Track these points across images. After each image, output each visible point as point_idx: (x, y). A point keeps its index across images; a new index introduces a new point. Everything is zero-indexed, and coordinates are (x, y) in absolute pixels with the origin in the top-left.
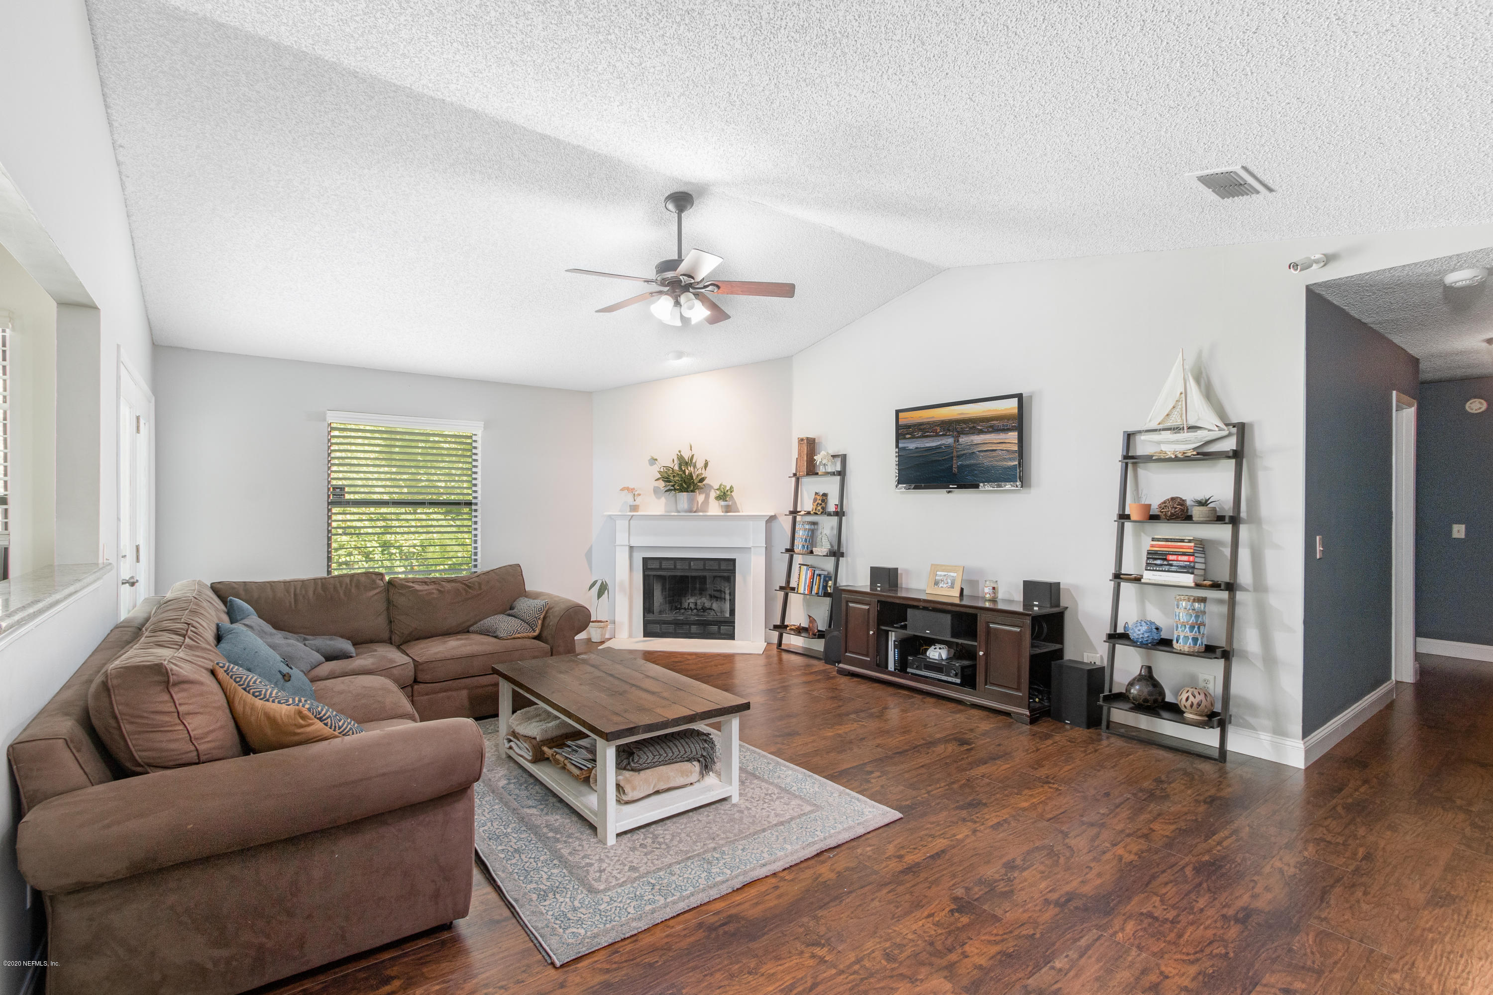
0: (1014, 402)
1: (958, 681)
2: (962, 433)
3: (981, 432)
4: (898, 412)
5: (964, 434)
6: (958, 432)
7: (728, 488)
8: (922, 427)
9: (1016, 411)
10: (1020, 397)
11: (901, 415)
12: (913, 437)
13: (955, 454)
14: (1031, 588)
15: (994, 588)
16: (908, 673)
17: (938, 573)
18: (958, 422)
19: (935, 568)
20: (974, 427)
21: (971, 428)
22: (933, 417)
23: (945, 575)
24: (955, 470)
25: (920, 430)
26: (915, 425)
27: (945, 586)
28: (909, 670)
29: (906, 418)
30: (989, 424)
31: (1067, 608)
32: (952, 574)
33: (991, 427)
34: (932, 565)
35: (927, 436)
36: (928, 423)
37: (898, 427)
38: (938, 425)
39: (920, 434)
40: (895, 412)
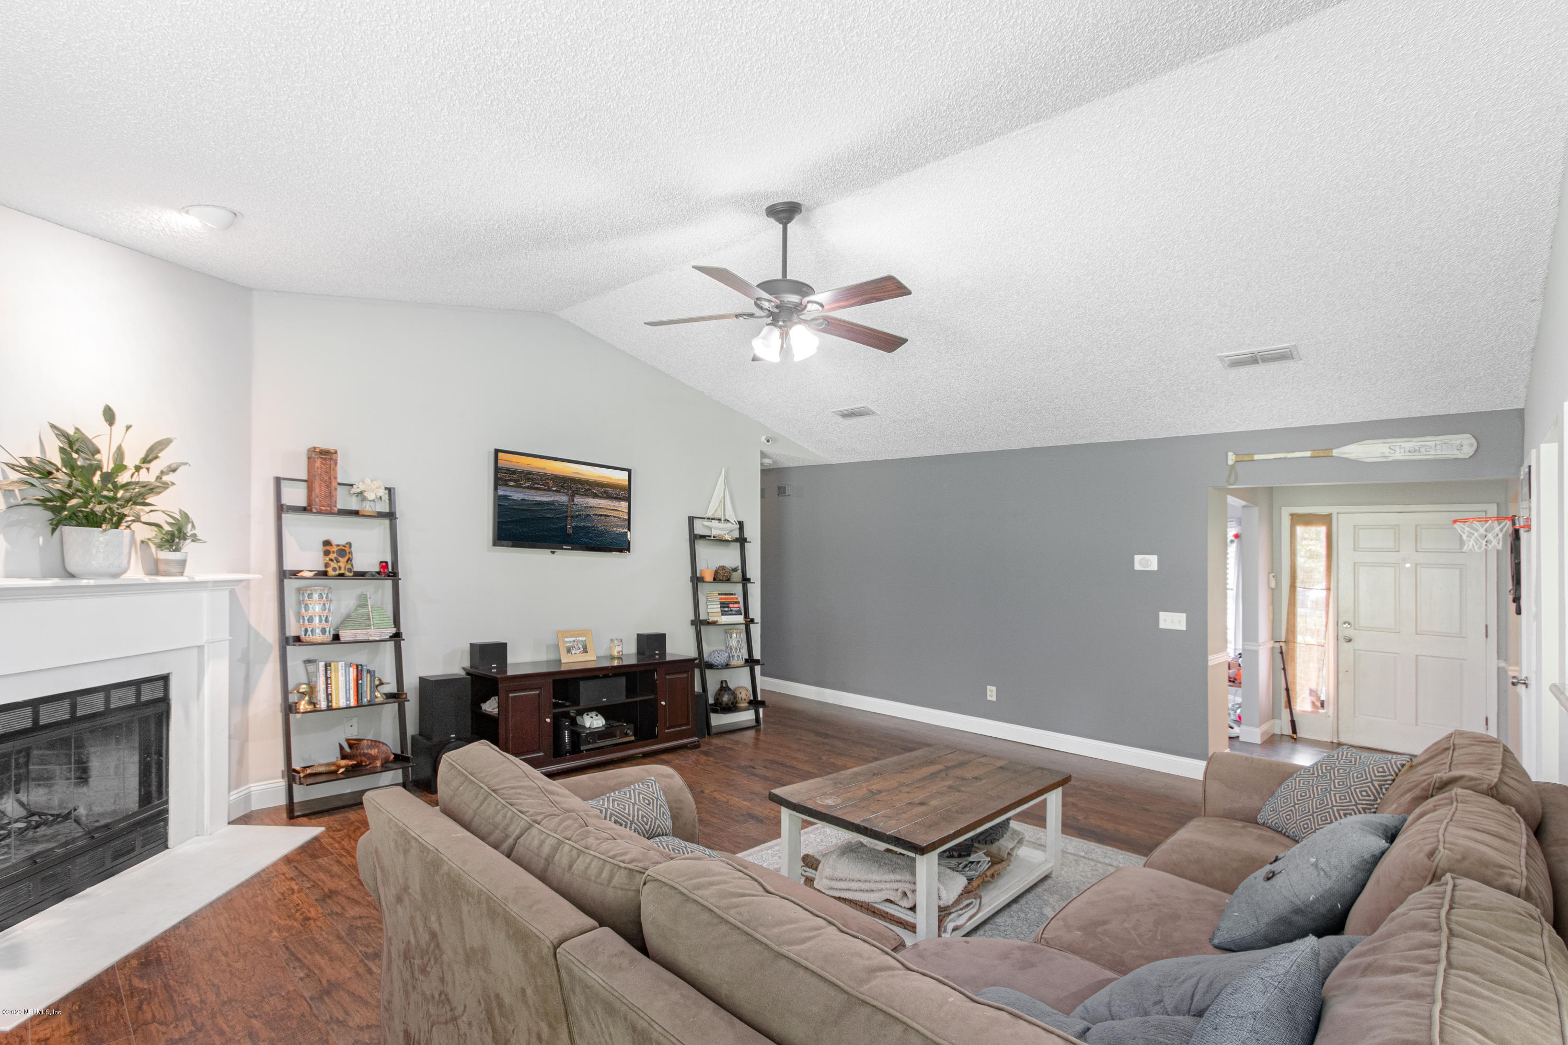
0: (625, 475)
1: (633, 738)
2: (576, 492)
3: (596, 496)
4: (497, 451)
5: (579, 494)
6: (573, 491)
8: (530, 476)
9: (625, 483)
10: (629, 470)
11: (501, 456)
12: (518, 486)
13: (569, 513)
16: (582, 751)
17: (566, 639)
18: (573, 480)
19: (562, 634)
20: (589, 490)
21: (586, 490)
22: (544, 469)
23: (574, 641)
24: (570, 530)
25: (529, 479)
26: (520, 472)
27: (578, 652)
28: (583, 748)
29: (508, 461)
30: (603, 490)
32: (581, 639)
33: (605, 493)
35: (537, 489)
36: (539, 474)
37: (497, 469)
38: (551, 479)
39: (528, 484)
40: (493, 451)
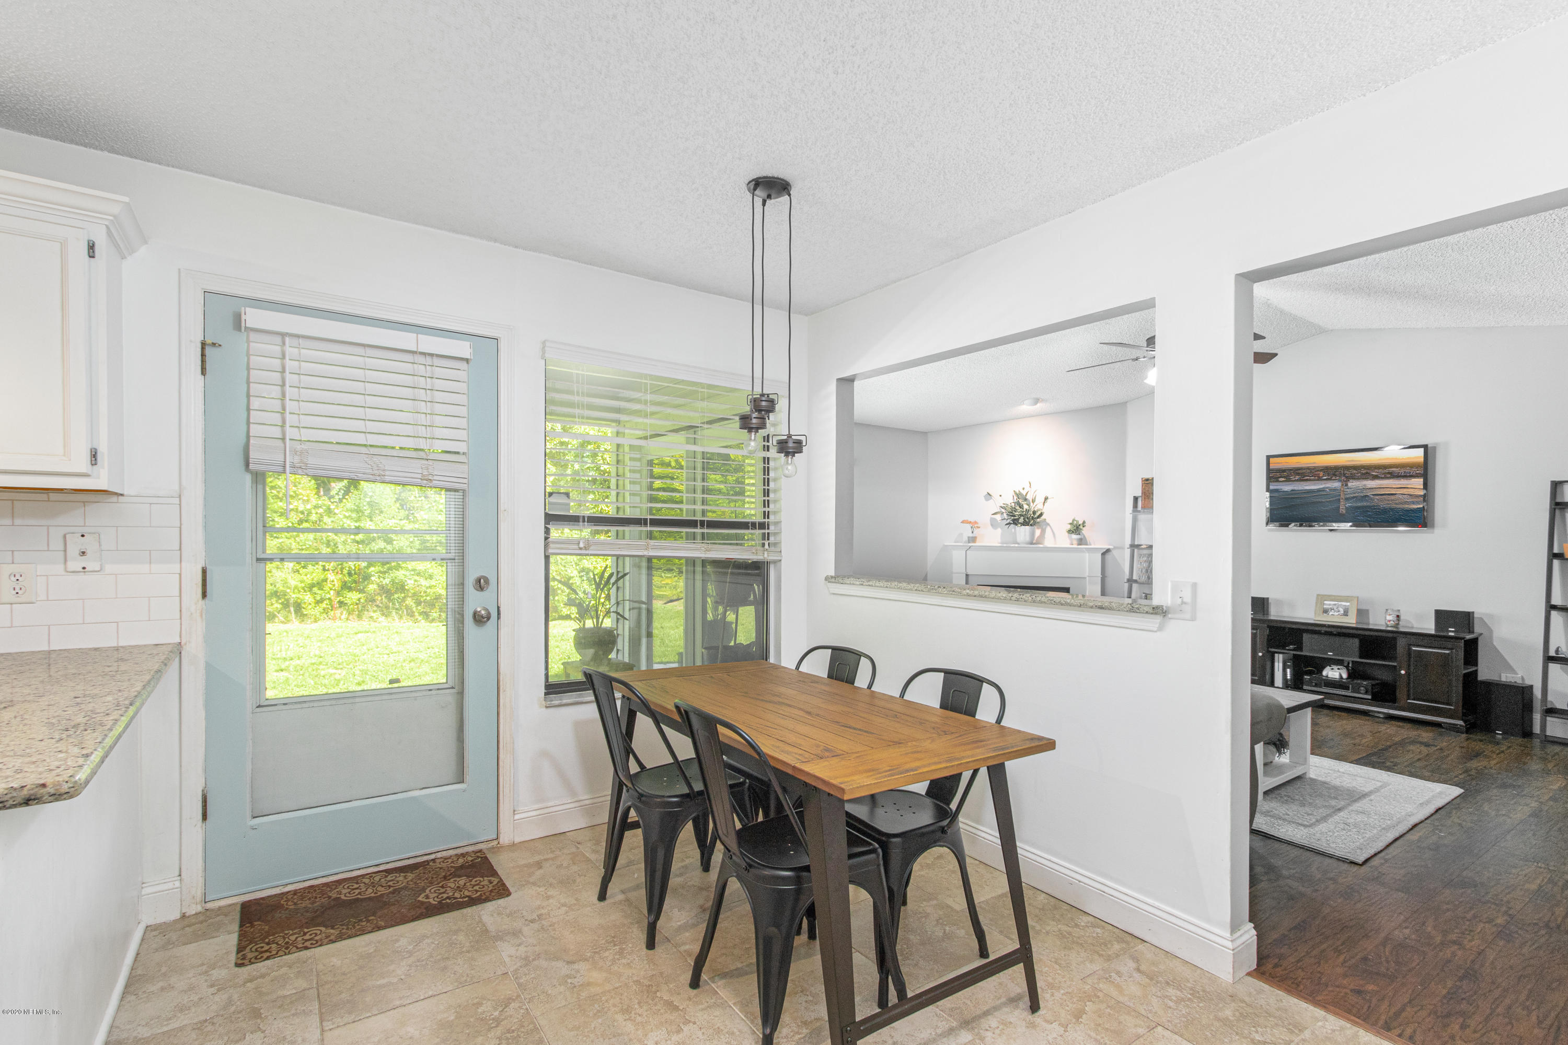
0: (1421, 452)
2: (1350, 477)
3: (1376, 478)
4: (1268, 457)
6: (1347, 477)
7: (1081, 522)
8: (1300, 471)
9: (1422, 460)
10: (1425, 447)
11: (1271, 460)
12: (1291, 480)
13: (1342, 496)
14: (1442, 617)
15: (1398, 616)
17: (1325, 602)
18: (1347, 468)
19: (1321, 598)
20: (1367, 473)
21: (1363, 474)
22: (1314, 463)
23: (1335, 605)
24: (1344, 509)
25: (1298, 474)
26: (1291, 470)
27: (1337, 613)
29: (1277, 463)
30: (1386, 471)
31: (1481, 634)
32: (1344, 603)
33: (1389, 473)
34: (1318, 595)
35: (1307, 480)
36: (1308, 468)
37: (1269, 470)
38: (1321, 470)
39: (1297, 477)
40: (1265, 458)
